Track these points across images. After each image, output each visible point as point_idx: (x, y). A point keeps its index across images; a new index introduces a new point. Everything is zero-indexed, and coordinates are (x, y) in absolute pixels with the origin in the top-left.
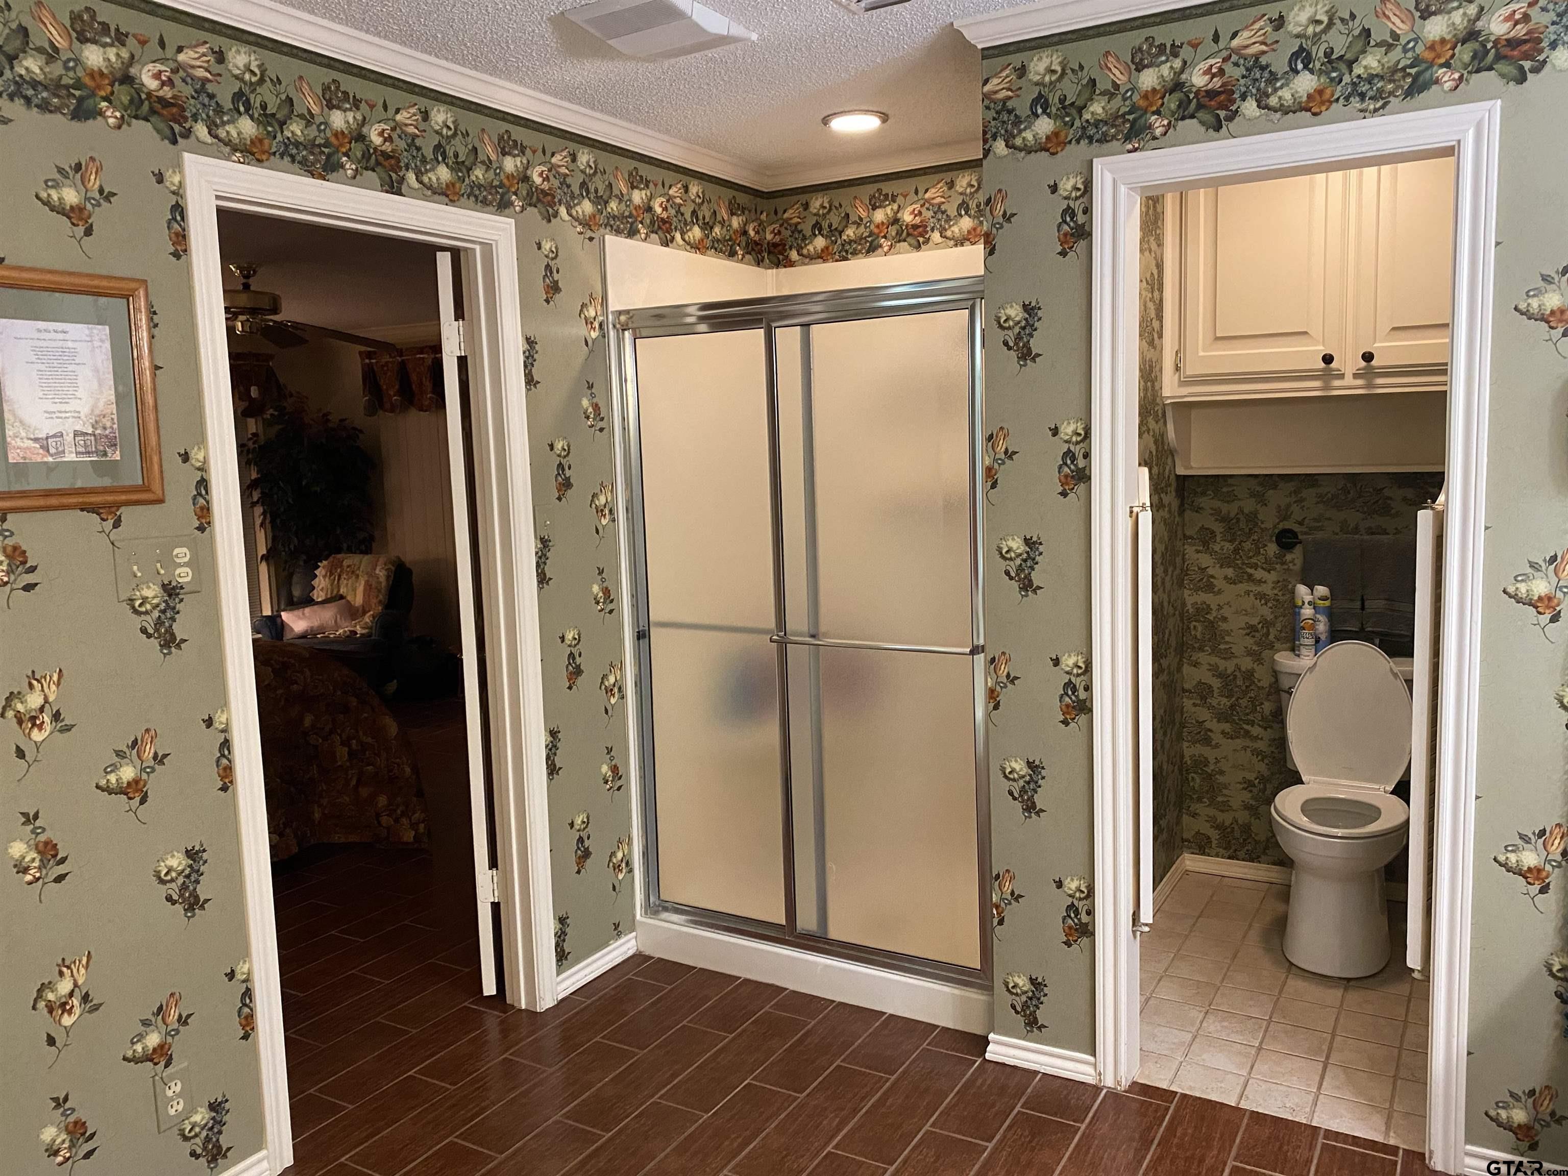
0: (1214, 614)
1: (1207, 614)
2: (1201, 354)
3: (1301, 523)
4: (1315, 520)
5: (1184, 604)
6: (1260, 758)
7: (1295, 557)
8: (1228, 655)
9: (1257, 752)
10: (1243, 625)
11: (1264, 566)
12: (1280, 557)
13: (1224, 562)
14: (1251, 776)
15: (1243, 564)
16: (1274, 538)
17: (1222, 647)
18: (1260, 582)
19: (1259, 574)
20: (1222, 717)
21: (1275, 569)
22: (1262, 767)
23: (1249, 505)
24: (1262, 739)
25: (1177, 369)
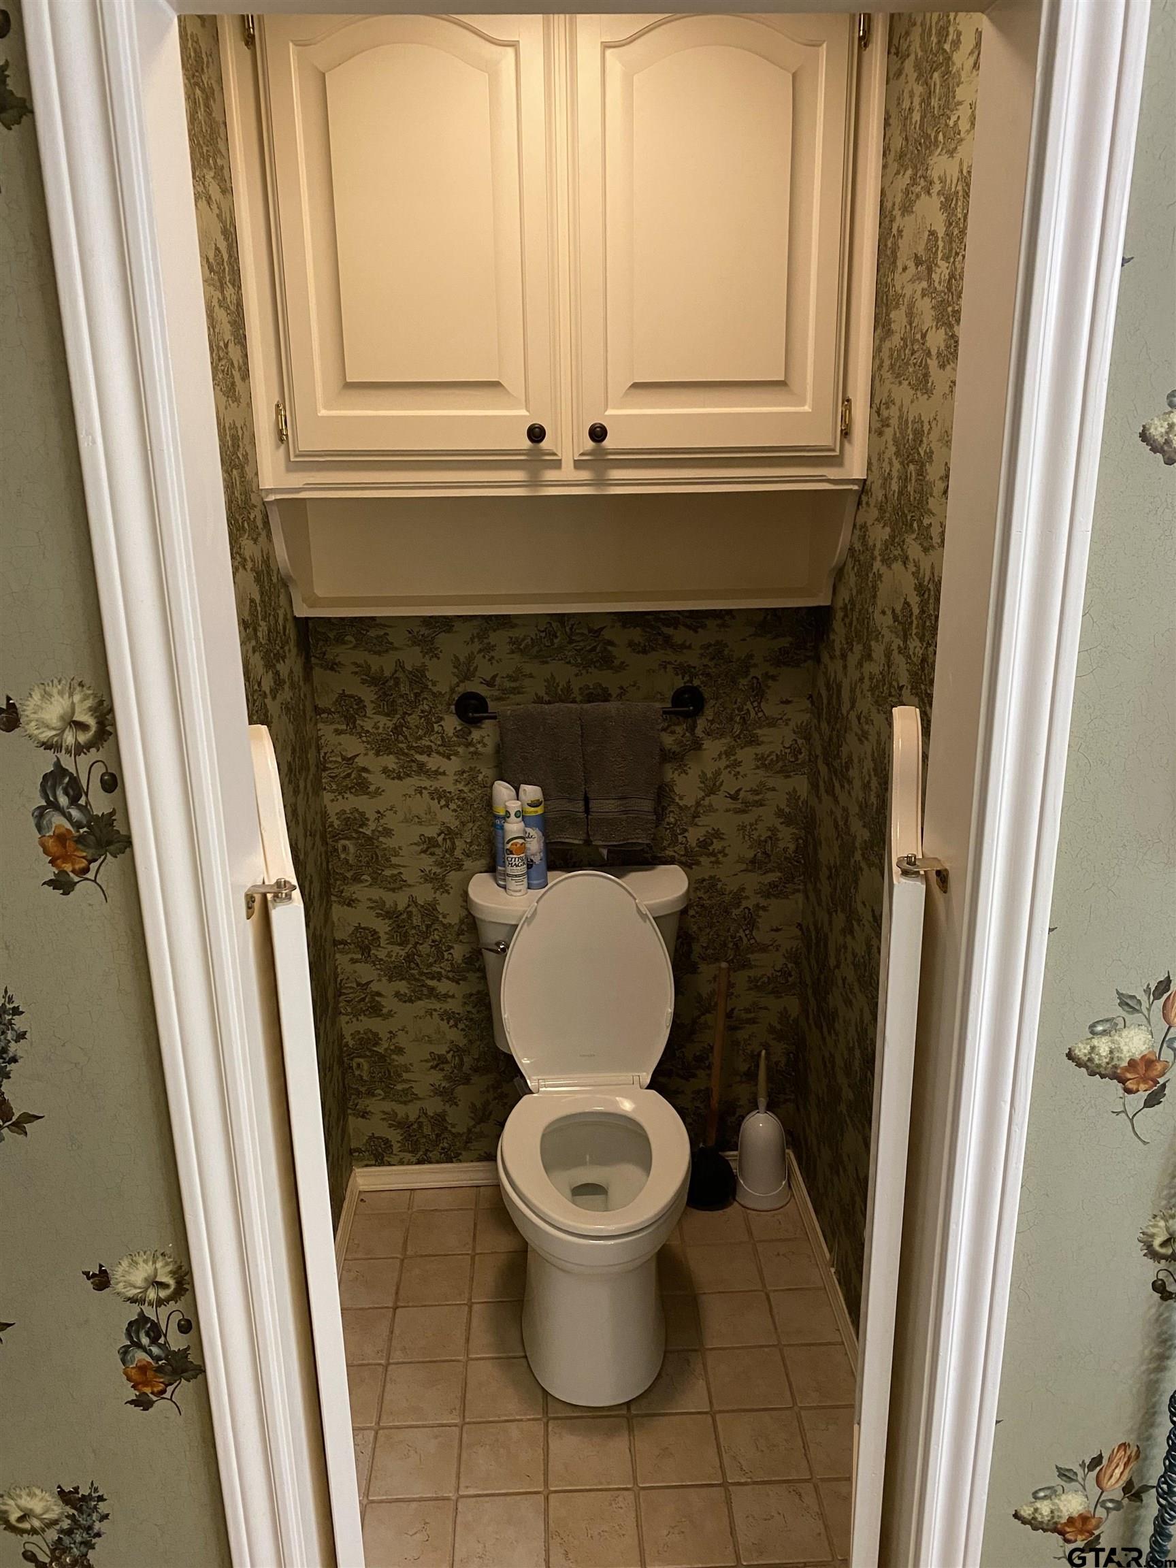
0: (372, 825)
1: (361, 826)
2: (323, 412)
3: (490, 684)
4: (511, 678)
5: (324, 815)
6: (452, 1022)
7: (485, 735)
8: (397, 884)
9: (447, 1016)
10: (417, 839)
11: (441, 749)
12: (463, 735)
13: (382, 746)
14: (442, 1050)
15: (410, 747)
16: (453, 707)
17: (387, 872)
18: (438, 773)
19: (433, 762)
20: (394, 972)
21: (456, 754)
22: (455, 1035)
23: (412, 658)
24: (453, 996)
25: (281, 437)
